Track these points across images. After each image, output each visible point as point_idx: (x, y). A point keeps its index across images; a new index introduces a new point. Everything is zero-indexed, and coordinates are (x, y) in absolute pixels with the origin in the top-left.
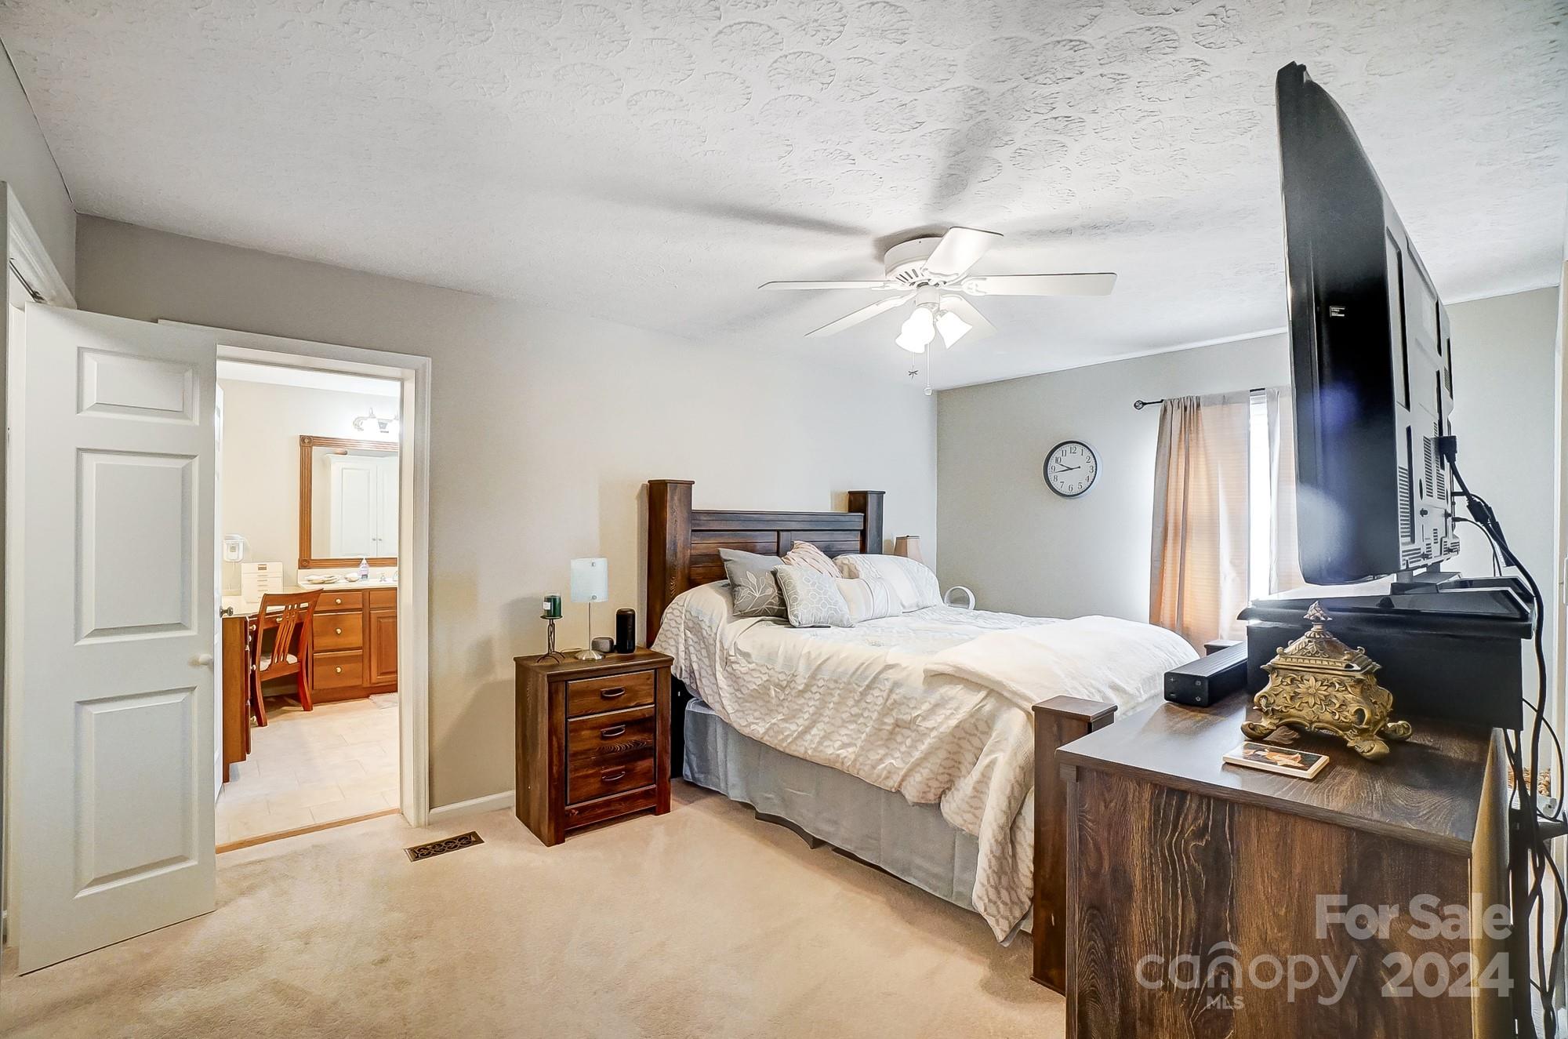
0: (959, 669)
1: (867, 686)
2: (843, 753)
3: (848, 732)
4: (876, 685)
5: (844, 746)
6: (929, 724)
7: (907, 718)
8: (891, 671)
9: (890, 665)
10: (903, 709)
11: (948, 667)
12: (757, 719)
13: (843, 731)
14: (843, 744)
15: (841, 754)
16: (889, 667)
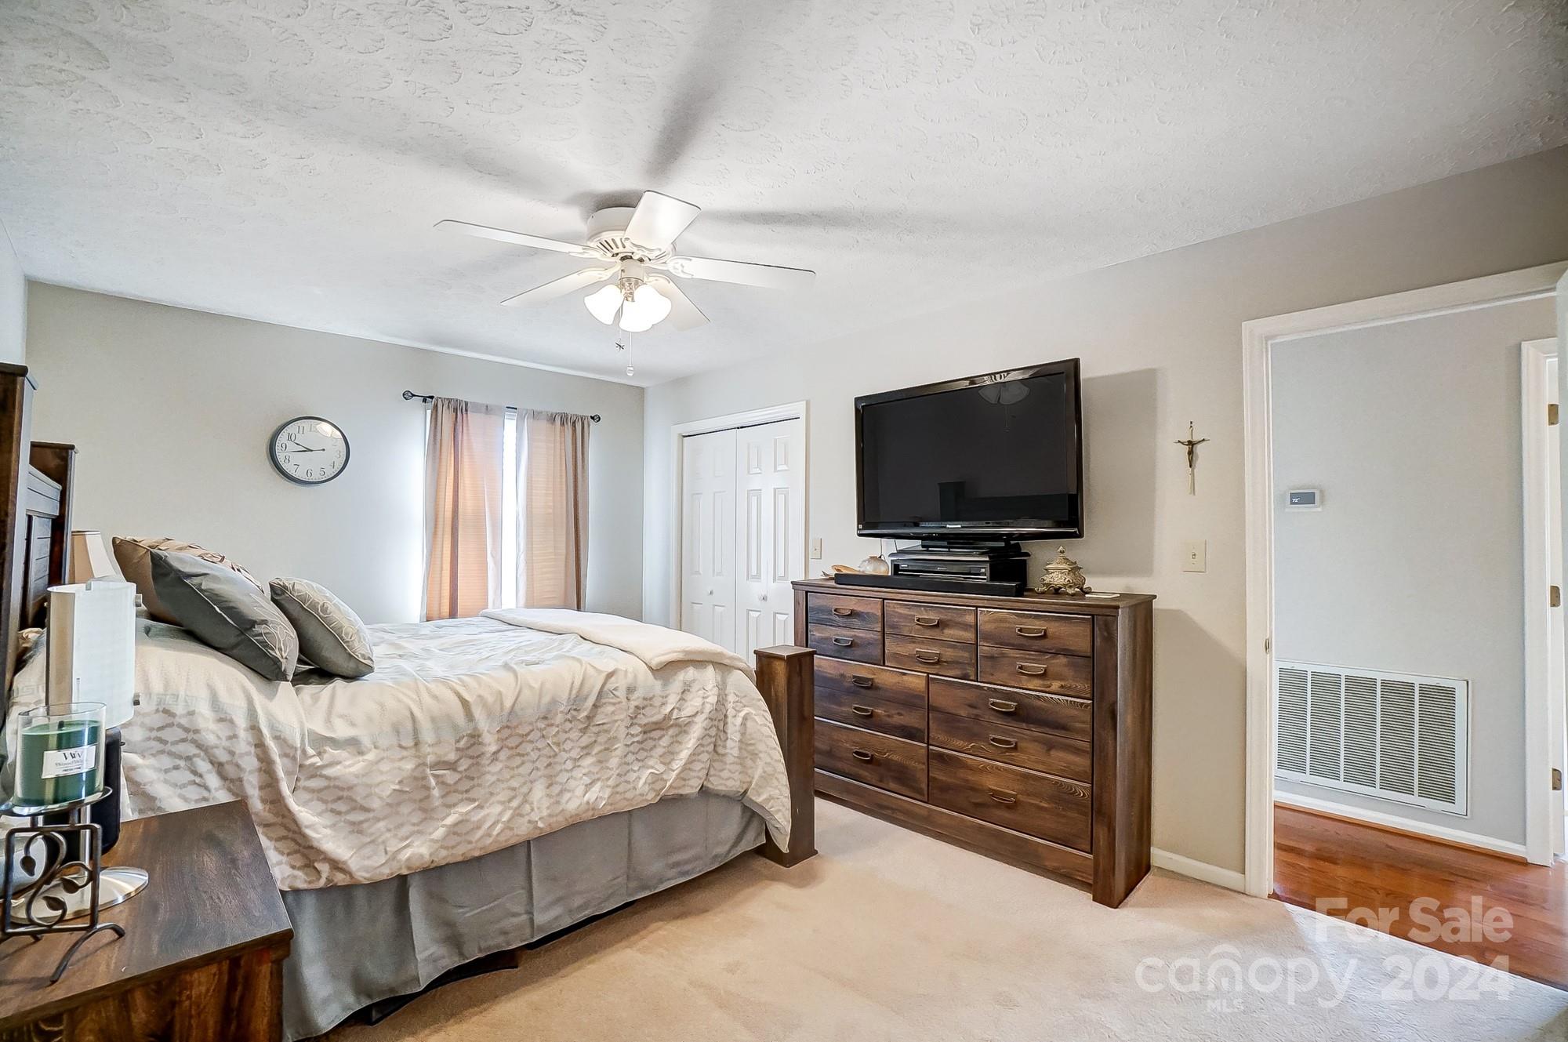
0: (687, 653)
1: (594, 705)
2: (591, 796)
3: (584, 771)
4: (603, 701)
5: (589, 786)
6: (688, 711)
7: (659, 717)
8: (613, 678)
9: (610, 673)
10: (647, 711)
11: (675, 654)
12: (407, 838)
13: (578, 773)
14: (586, 785)
15: (589, 799)
16: (610, 675)
